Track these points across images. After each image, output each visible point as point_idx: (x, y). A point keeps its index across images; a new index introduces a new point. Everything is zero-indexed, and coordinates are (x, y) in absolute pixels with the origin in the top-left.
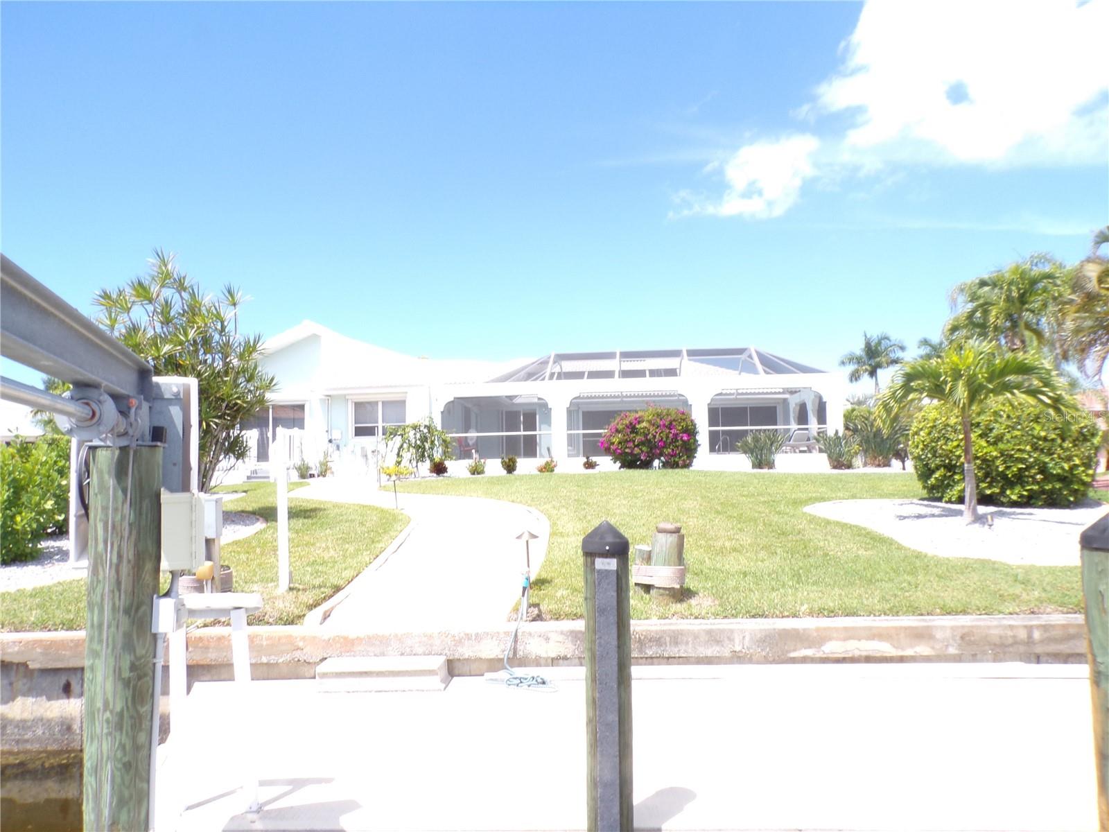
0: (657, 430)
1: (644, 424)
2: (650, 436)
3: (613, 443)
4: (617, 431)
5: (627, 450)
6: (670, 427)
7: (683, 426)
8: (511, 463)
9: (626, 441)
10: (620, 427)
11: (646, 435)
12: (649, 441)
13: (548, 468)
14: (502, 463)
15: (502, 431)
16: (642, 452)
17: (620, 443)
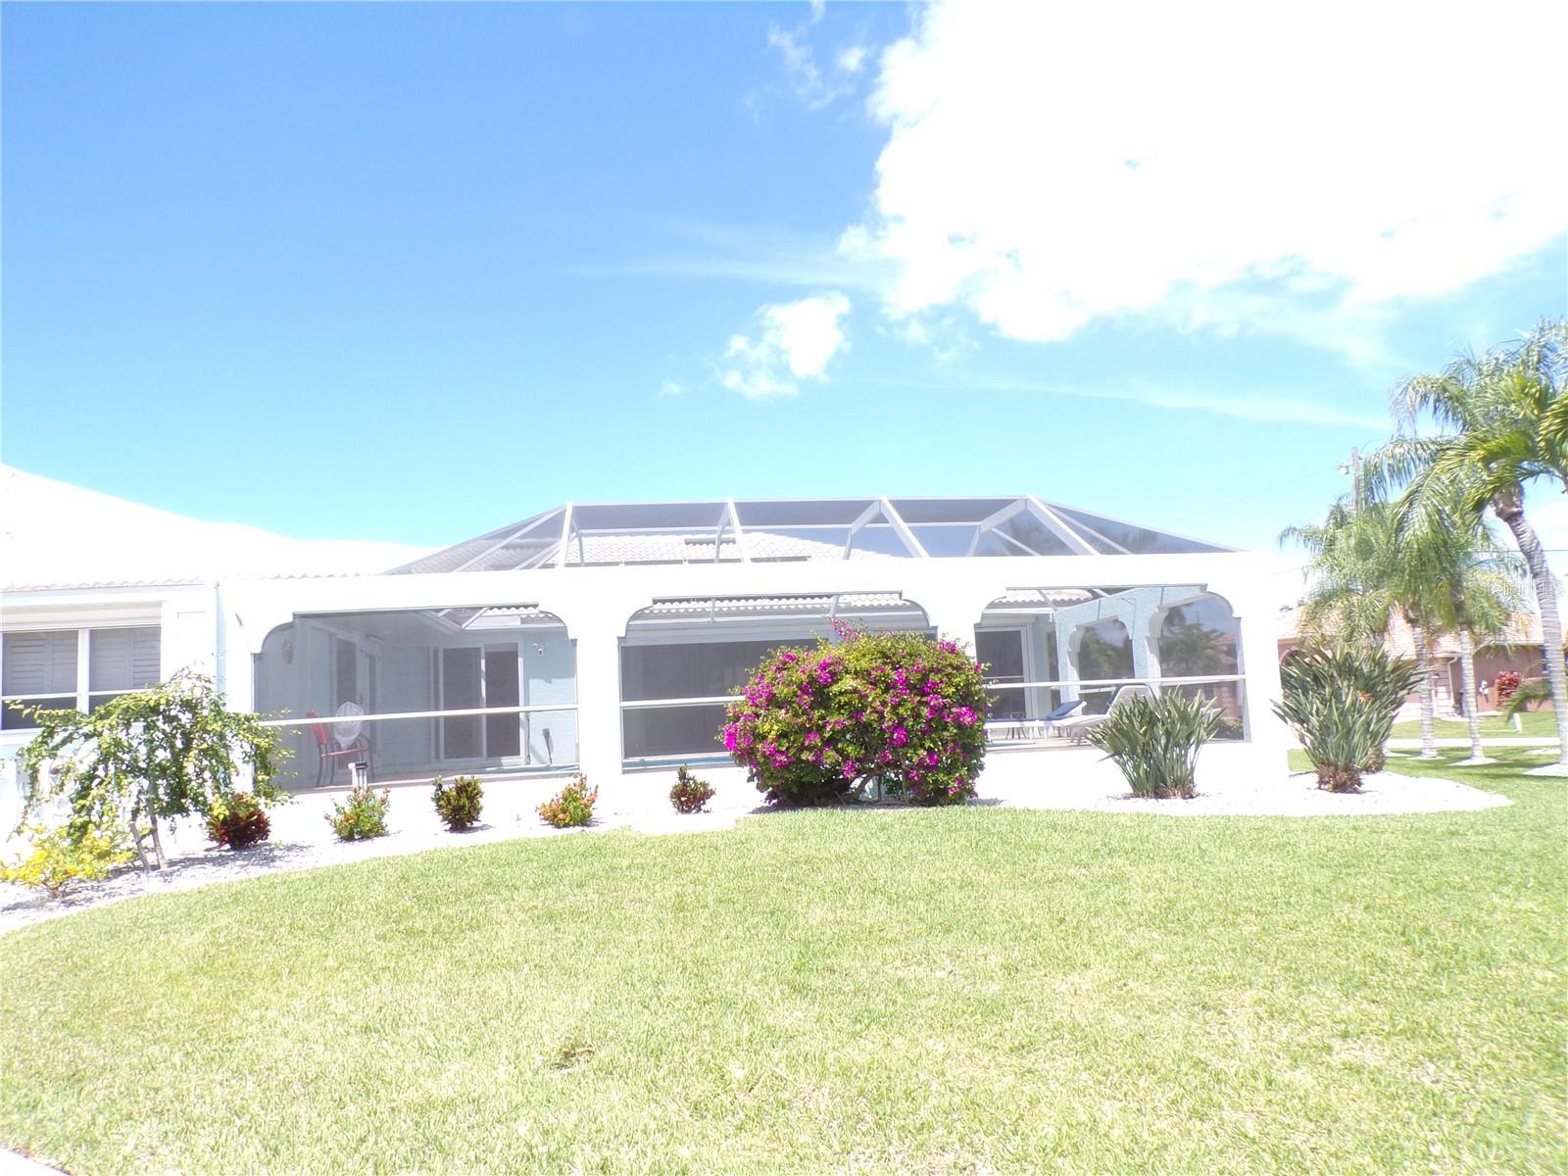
0: (888, 697)
1: (848, 683)
2: (868, 716)
3: (763, 737)
4: (773, 701)
5: (806, 756)
6: (923, 688)
7: (956, 687)
8: (464, 801)
9: (803, 730)
10: (782, 691)
11: (856, 713)
12: (866, 727)
13: (571, 812)
14: (437, 800)
15: (437, 709)
16: (846, 758)
17: (783, 735)
